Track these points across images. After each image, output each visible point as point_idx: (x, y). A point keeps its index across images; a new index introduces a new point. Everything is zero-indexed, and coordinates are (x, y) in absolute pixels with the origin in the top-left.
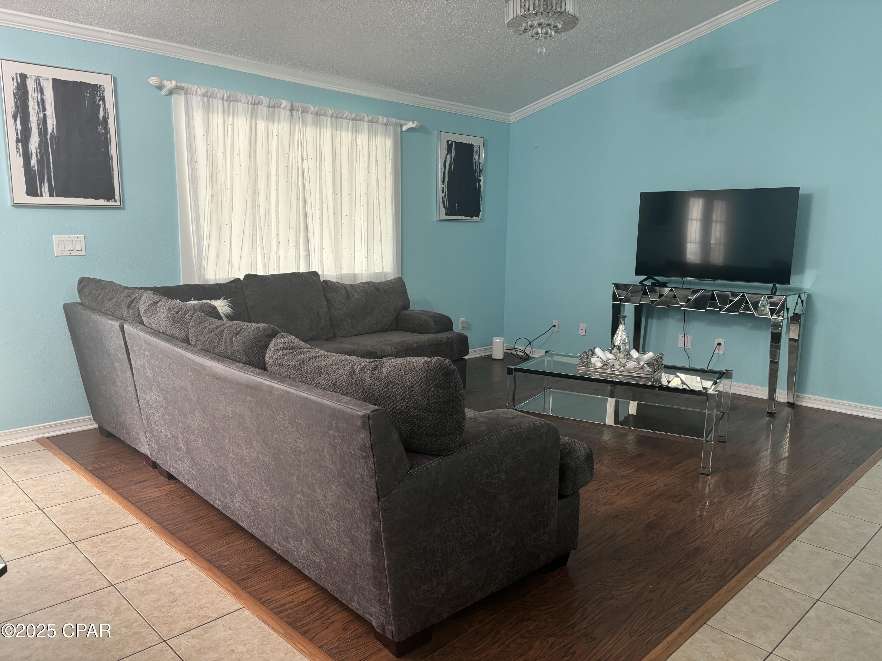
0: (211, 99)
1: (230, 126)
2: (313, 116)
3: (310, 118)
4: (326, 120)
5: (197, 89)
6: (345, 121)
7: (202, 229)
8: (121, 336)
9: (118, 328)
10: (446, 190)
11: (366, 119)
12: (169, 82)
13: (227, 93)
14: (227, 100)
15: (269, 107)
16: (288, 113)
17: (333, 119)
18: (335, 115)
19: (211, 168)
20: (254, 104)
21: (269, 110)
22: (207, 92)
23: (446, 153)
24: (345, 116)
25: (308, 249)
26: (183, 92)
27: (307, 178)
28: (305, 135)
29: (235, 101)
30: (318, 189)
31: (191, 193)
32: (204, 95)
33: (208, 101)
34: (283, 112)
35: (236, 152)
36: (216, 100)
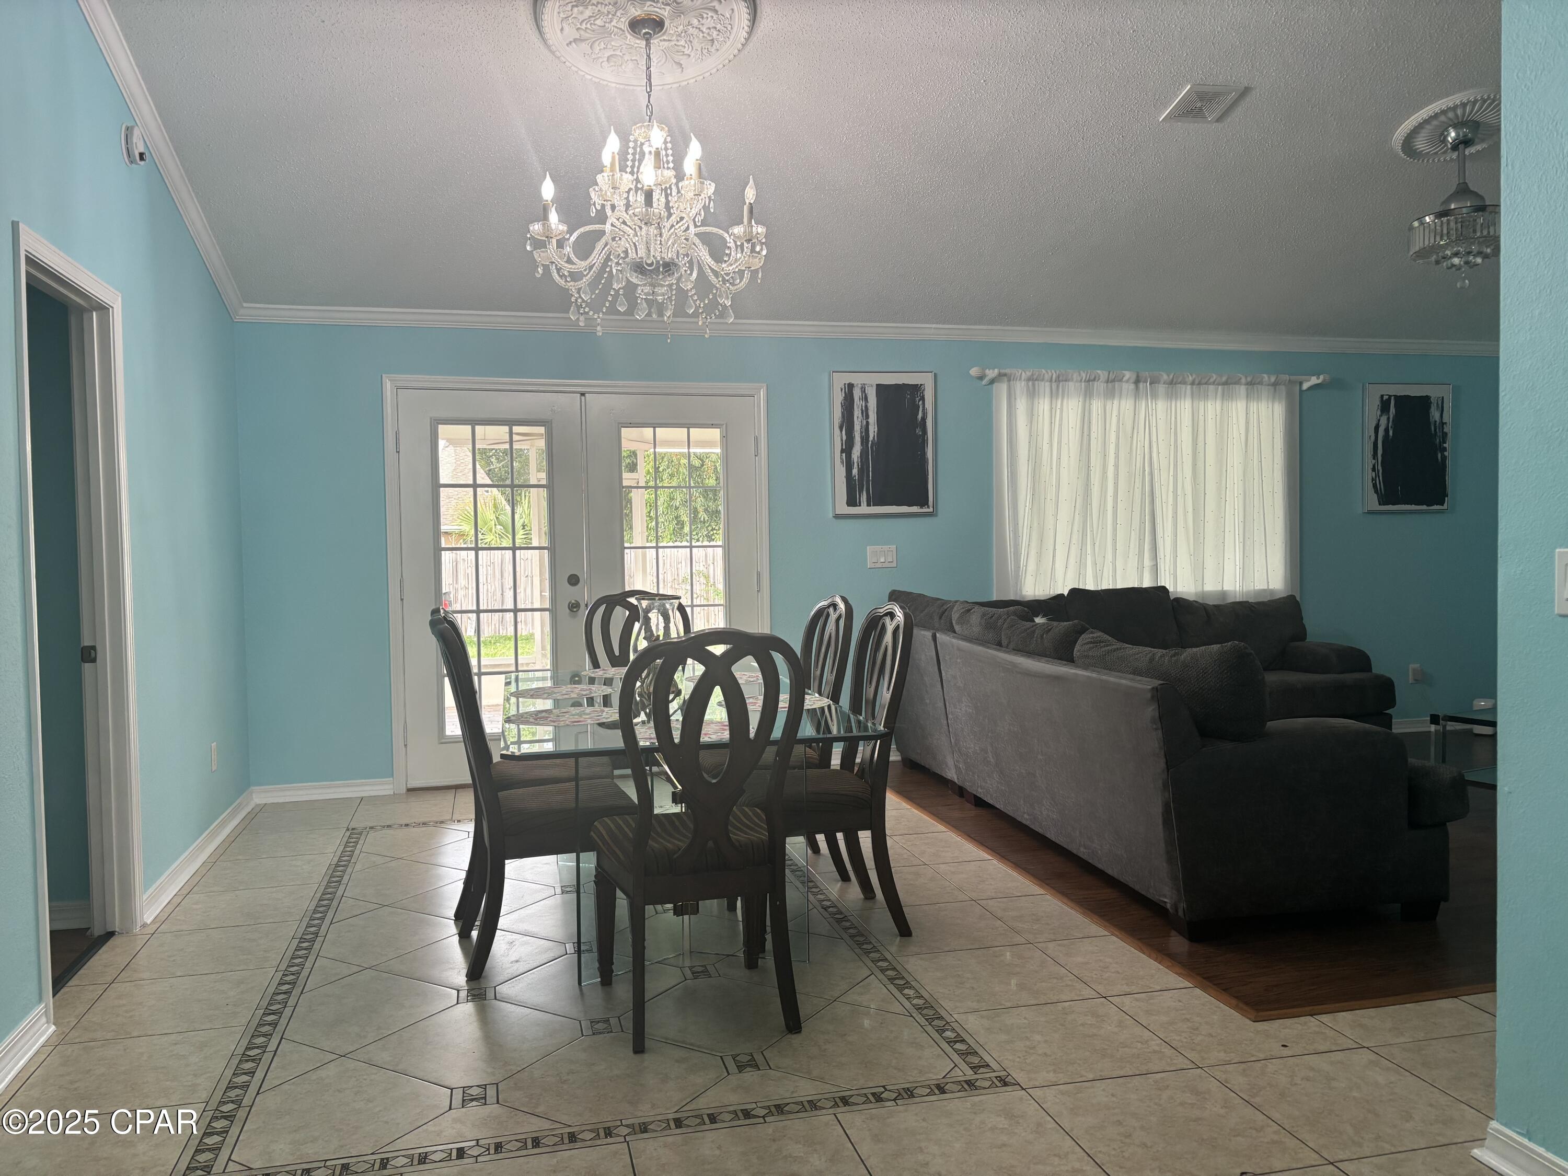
0: (1036, 382)
1: (1058, 411)
2: (1167, 386)
3: (1161, 388)
4: (1184, 389)
5: (1021, 373)
6: (1211, 387)
7: (1021, 535)
8: (933, 646)
9: (931, 638)
10: (1380, 468)
11: (1243, 380)
12: (991, 371)
13: (1056, 372)
14: (1056, 381)
15: (1107, 382)
16: (1132, 386)
17: (1194, 387)
18: (1197, 382)
19: (1034, 463)
20: (1089, 381)
21: (1107, 386)
22: (1032, 375)
23: (1379, 413)
24: (1212, 380)
25: (1155, 557)
26: (1005, 379)
27: (1156, 466)
28: (1154, 411)
29: (1066, 381)
30: (1171, 478)
31: (1010, 494)
32: (1029, 380)
33: (1034, 385)
34: (1125, 386)
35: (1064, 440)
36: (1043, 383)
